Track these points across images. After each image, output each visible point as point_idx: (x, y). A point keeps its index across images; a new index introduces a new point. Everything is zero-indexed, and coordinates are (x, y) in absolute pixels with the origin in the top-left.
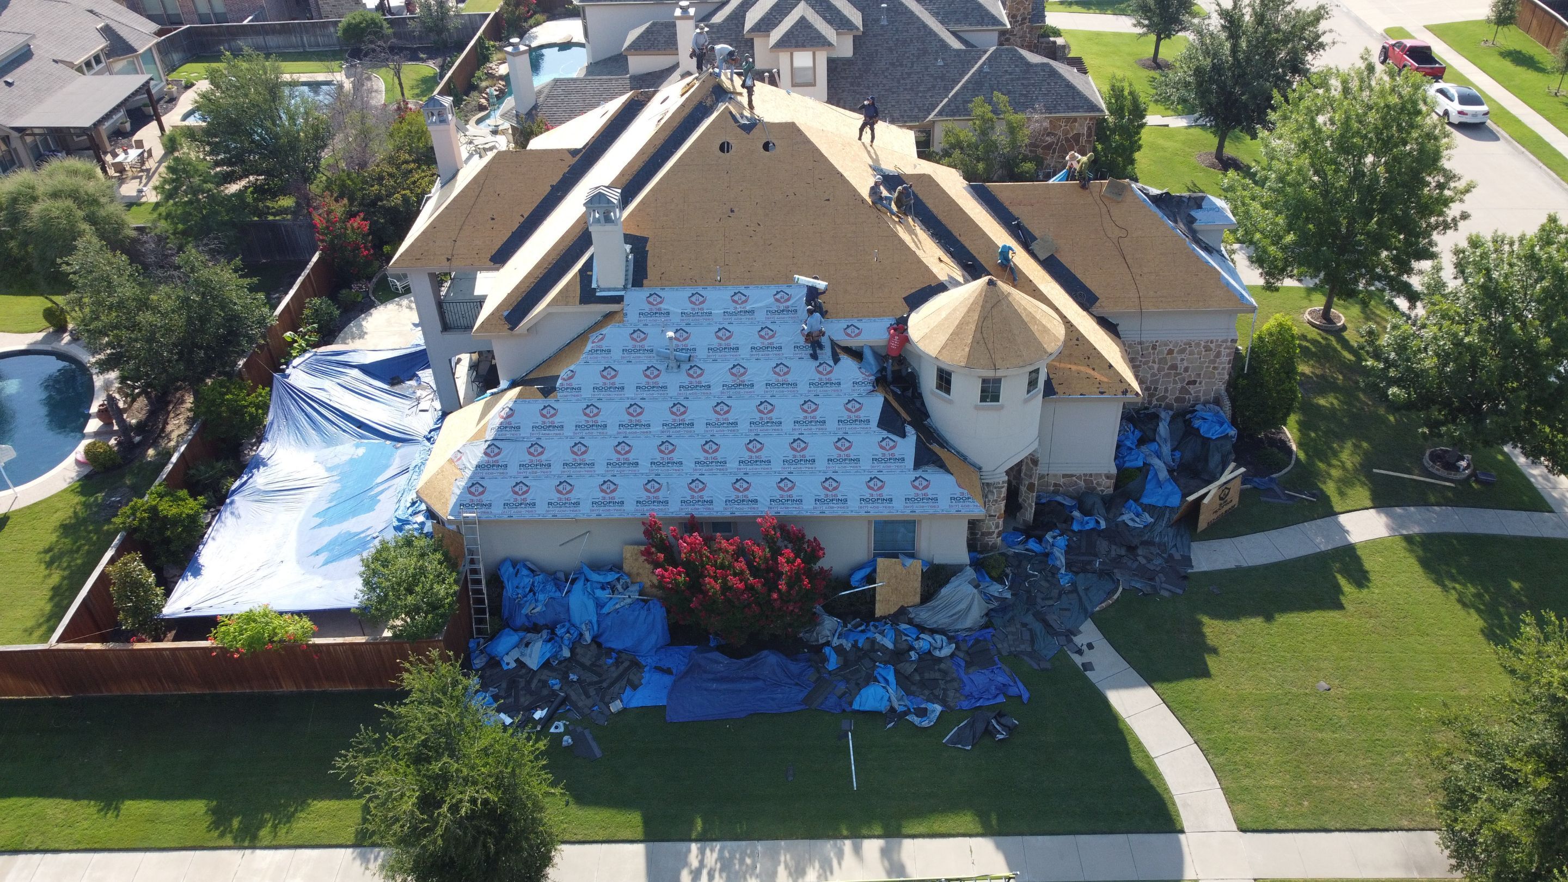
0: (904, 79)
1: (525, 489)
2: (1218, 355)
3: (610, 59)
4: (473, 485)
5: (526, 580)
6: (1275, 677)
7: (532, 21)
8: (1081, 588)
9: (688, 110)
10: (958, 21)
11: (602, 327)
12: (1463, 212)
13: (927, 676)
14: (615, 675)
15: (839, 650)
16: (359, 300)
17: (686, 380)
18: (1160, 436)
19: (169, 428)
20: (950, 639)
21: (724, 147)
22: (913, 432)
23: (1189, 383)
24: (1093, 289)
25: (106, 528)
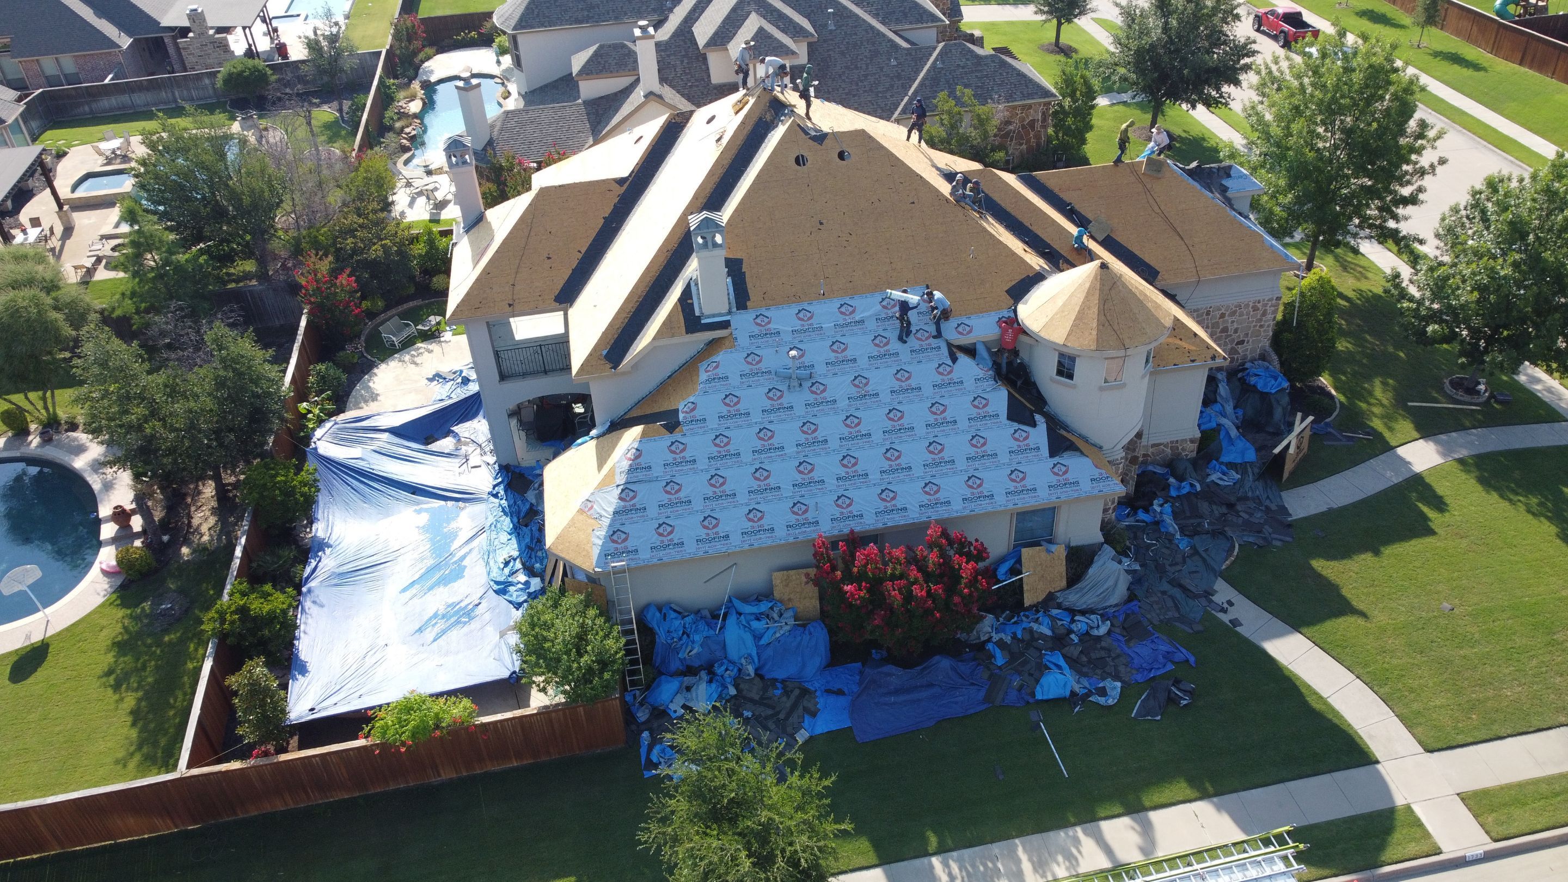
0: (862, 81)
1: (669, 529)
2: (1264, 314)
3: (546, 86)
4: (614, 532)
5: (677, 623)
6: (1403, 606)
7: (421, 56)
8: (1201, 550)
9: (749, 128)
10: (898, 21)
11: (710, 355)
12: (1440, 158)
13: (1093, 656)
14: (788, 704)
15: (1001, 644)
16: (355, 361)
17: (811, 398)
18: (1220, 395)
19: (195, 522)
20: (1104, 617)
21: (800, 161)
22: (1043, 420)
23: (1238, 343)
24: (1152, 263)
25: (167, 639)
